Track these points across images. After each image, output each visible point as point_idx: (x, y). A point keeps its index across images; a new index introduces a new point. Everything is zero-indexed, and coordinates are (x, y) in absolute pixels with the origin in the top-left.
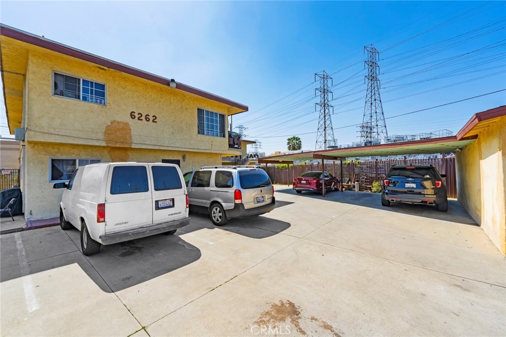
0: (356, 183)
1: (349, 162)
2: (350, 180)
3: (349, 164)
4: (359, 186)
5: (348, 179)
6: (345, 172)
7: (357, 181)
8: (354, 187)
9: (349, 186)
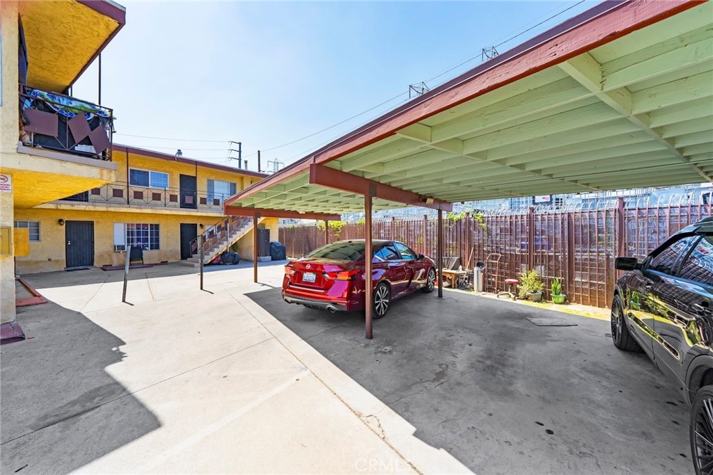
0: (476, 269)
1: (458, 217)
2: (460, 262)
3: (459, 221)
4: (484, 276)
5: (456, 258)
6: (449, 241)
7: (479, 265)
8: (471, 277)
9: (457, 276)
